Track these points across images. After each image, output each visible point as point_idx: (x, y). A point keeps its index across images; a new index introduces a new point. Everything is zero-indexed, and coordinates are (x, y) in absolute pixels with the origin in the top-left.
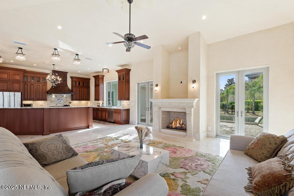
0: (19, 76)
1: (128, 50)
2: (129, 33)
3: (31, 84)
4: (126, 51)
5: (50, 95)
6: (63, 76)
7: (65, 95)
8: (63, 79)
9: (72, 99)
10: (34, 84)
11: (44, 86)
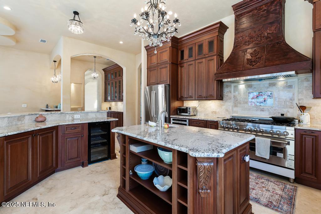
5: (233, 85)
6: (265, 10)
7: (281, 79)
8: (264, 18)
9: (314, 93)
10: (193, 62)
11: (211, 62)
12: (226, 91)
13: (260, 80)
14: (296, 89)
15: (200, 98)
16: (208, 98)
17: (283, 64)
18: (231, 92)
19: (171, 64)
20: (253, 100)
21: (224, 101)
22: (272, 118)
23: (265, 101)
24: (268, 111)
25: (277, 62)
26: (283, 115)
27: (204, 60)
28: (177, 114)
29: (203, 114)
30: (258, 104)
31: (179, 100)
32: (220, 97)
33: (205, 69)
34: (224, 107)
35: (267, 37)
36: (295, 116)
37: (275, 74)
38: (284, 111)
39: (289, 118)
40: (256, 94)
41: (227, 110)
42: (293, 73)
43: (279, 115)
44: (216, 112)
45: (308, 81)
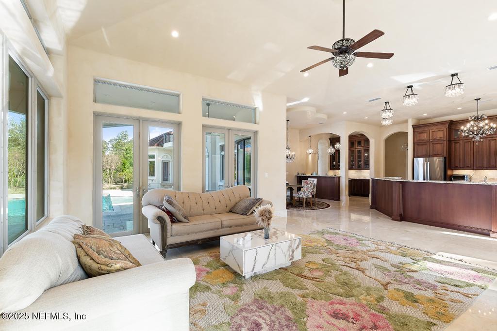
0: (441, 132)
1: (343, 72)
2: (342, 38)
3: (465, 141)
4: (340, 75)
16: (489, 168)
19: (447, 141)
31: (451, 169)
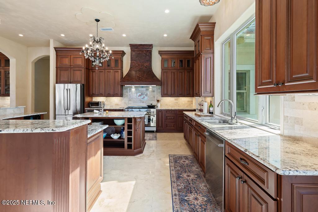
0: (80, 59)
5: (128, 88)
6: (145, 53)
7: (151, 87)
8: (144, 57)
9: (162, 94)
10: (103, 71)
11: (116, 74)
12: (124, 91)
13: (143, 87)
14: (155, 93)
15: (108, 95)
16: (114, 96)
17: (152, 81)
18: (127, 92)
19: (85, 69)
20: (139, 97)
21: (123, 98)
22: (148, 106)
23: (144, 98)
24: (146, 102)
25: (150, 80)
26: (151, 104)
27: (112, 71)
28: (89, 107)
29: (109, 106)
30: (141, 99)
31: (90, 97)
32: (121, 95)
33: (112, 77)
34: (123, 101)
35: (146, 67)
36: (155, 104)
37: (148, 86)
38: (151, 102)
39: (153, 106)
40: (140, 94)
41: (125, 103)
42: (155, 86)
43: (150, 105)
44: (118, 104)
45: (160, 89)
